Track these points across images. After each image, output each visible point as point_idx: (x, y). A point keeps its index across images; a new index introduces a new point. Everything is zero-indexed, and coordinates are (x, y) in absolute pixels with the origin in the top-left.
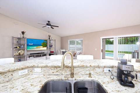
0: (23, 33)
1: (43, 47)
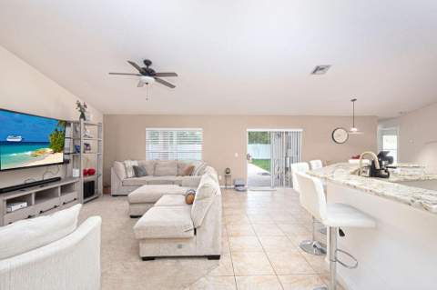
1: (55, 152)
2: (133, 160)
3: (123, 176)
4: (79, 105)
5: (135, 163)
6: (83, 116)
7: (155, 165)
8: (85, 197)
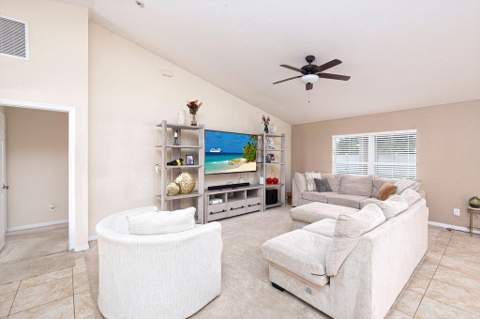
0: (193, 107)
1: (248, 161)
2: (316, 172)
3: (303, 189)
4: (264, 119)
5: (318, 176)
6: (266, 130)
7: (341, 179)
8: (268, 203)
